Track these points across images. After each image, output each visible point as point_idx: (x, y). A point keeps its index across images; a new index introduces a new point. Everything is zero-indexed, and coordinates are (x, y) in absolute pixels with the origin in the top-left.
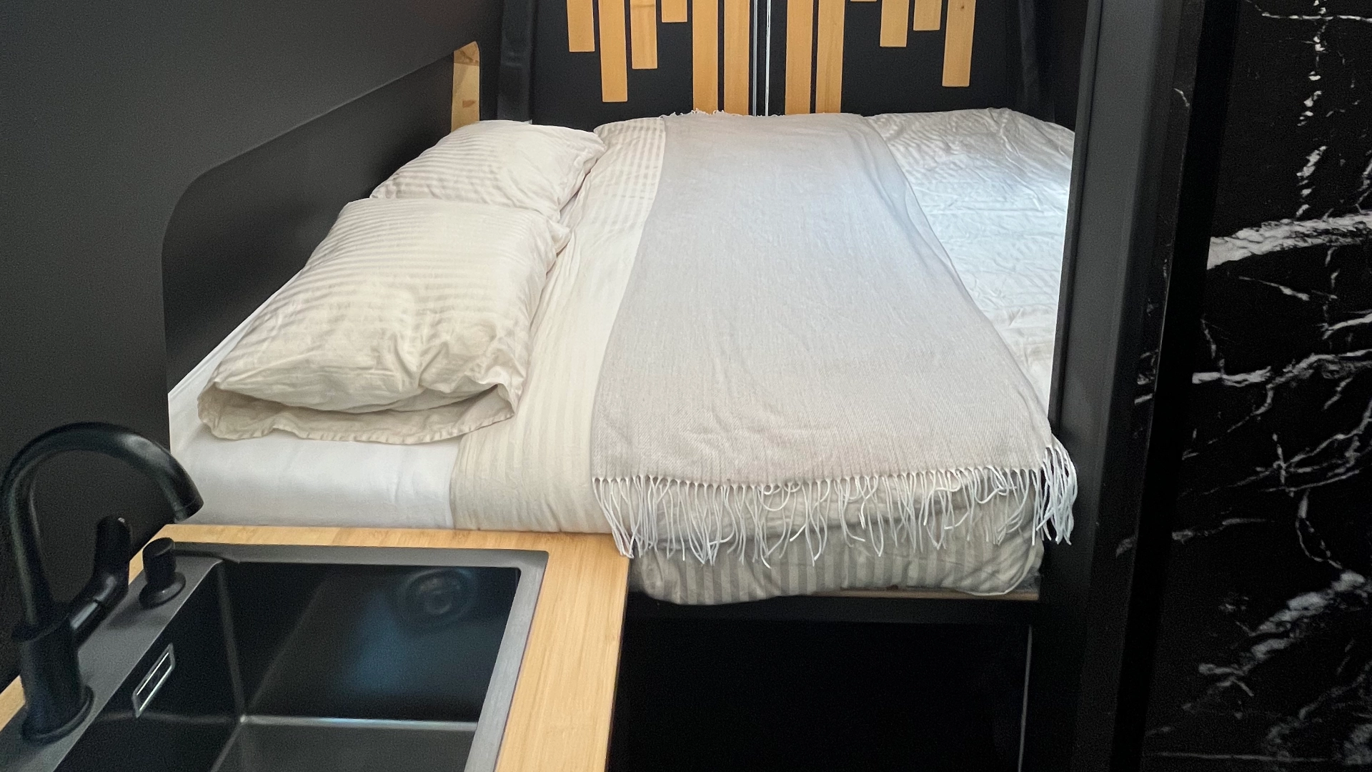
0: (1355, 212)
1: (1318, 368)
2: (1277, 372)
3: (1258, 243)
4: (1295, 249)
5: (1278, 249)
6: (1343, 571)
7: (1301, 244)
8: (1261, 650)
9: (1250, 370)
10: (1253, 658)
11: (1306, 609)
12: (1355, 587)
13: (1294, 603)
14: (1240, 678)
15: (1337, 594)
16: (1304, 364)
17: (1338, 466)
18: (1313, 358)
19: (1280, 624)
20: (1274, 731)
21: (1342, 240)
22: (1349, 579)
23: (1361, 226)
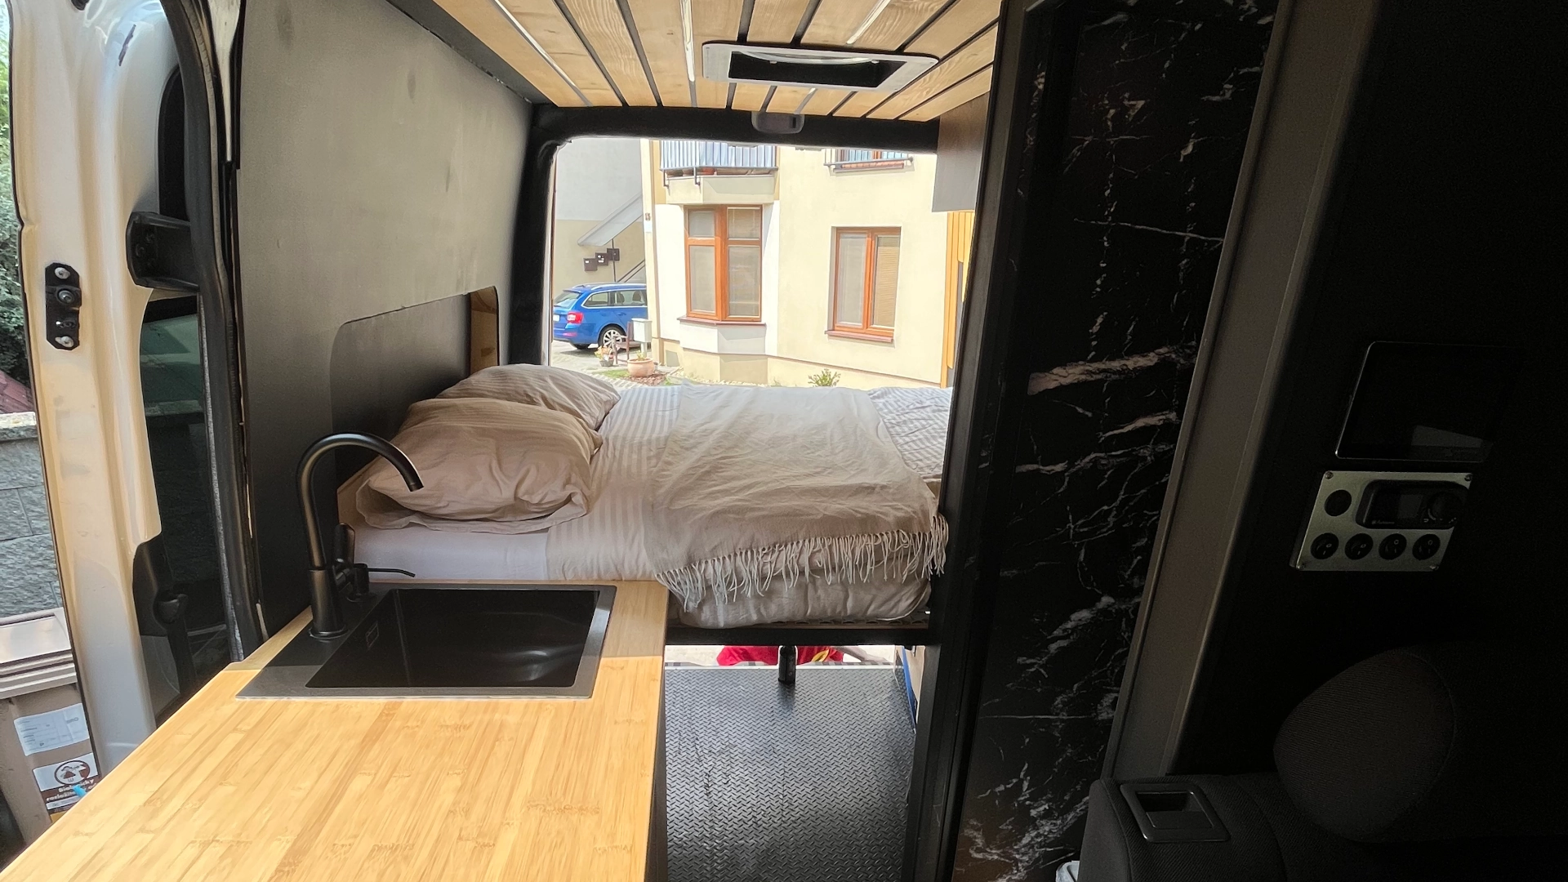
0: (1122, 358)
1: (1095, 461)
2: (1071, 465)
3: (1065, 377)
4: (1085, 382)
5: (1076, 381)
6: (1102, 596)
7: (1090, 378)
8: (1053, 647)
9: (1056, 464)
10: (1048, 653)
11: (1080, 620)
12: (1109, 606)
13: (1073, 617)
14: (1041, 666)
15: (1099, 610)
16: (1087, 459)
17: (1104, 527)
18: (1093, 456)
19: (1065, 630)
20: (1059, 700)
21: (1113, 376)
22: (1106, 600)
23: (1125, 367)
